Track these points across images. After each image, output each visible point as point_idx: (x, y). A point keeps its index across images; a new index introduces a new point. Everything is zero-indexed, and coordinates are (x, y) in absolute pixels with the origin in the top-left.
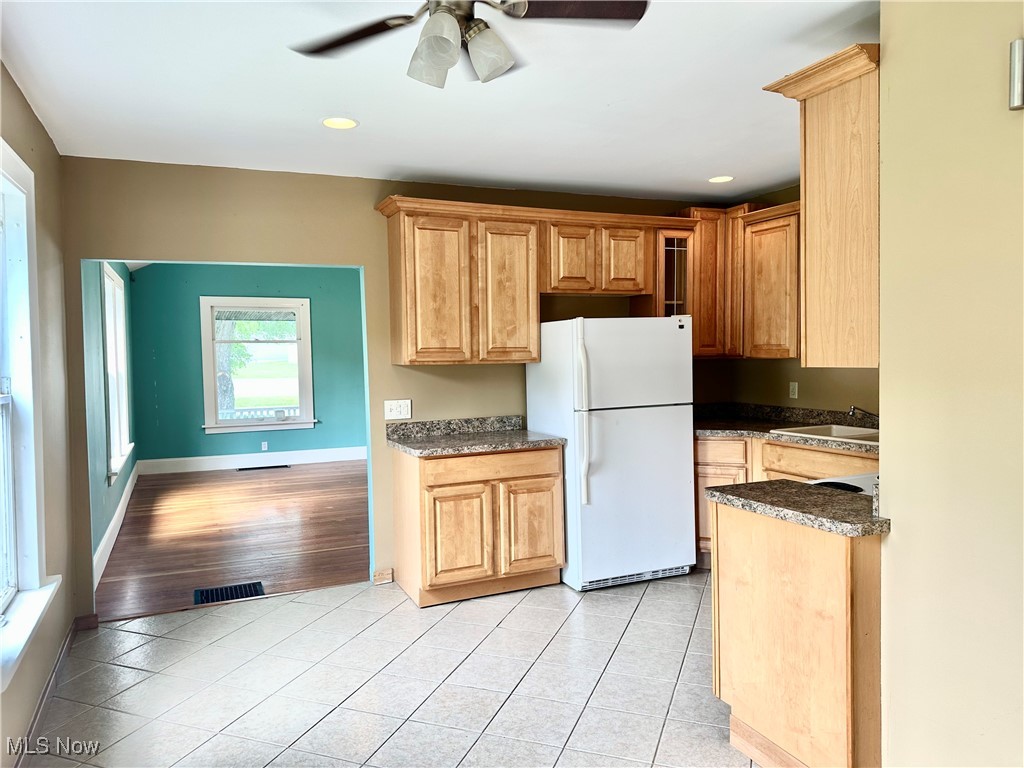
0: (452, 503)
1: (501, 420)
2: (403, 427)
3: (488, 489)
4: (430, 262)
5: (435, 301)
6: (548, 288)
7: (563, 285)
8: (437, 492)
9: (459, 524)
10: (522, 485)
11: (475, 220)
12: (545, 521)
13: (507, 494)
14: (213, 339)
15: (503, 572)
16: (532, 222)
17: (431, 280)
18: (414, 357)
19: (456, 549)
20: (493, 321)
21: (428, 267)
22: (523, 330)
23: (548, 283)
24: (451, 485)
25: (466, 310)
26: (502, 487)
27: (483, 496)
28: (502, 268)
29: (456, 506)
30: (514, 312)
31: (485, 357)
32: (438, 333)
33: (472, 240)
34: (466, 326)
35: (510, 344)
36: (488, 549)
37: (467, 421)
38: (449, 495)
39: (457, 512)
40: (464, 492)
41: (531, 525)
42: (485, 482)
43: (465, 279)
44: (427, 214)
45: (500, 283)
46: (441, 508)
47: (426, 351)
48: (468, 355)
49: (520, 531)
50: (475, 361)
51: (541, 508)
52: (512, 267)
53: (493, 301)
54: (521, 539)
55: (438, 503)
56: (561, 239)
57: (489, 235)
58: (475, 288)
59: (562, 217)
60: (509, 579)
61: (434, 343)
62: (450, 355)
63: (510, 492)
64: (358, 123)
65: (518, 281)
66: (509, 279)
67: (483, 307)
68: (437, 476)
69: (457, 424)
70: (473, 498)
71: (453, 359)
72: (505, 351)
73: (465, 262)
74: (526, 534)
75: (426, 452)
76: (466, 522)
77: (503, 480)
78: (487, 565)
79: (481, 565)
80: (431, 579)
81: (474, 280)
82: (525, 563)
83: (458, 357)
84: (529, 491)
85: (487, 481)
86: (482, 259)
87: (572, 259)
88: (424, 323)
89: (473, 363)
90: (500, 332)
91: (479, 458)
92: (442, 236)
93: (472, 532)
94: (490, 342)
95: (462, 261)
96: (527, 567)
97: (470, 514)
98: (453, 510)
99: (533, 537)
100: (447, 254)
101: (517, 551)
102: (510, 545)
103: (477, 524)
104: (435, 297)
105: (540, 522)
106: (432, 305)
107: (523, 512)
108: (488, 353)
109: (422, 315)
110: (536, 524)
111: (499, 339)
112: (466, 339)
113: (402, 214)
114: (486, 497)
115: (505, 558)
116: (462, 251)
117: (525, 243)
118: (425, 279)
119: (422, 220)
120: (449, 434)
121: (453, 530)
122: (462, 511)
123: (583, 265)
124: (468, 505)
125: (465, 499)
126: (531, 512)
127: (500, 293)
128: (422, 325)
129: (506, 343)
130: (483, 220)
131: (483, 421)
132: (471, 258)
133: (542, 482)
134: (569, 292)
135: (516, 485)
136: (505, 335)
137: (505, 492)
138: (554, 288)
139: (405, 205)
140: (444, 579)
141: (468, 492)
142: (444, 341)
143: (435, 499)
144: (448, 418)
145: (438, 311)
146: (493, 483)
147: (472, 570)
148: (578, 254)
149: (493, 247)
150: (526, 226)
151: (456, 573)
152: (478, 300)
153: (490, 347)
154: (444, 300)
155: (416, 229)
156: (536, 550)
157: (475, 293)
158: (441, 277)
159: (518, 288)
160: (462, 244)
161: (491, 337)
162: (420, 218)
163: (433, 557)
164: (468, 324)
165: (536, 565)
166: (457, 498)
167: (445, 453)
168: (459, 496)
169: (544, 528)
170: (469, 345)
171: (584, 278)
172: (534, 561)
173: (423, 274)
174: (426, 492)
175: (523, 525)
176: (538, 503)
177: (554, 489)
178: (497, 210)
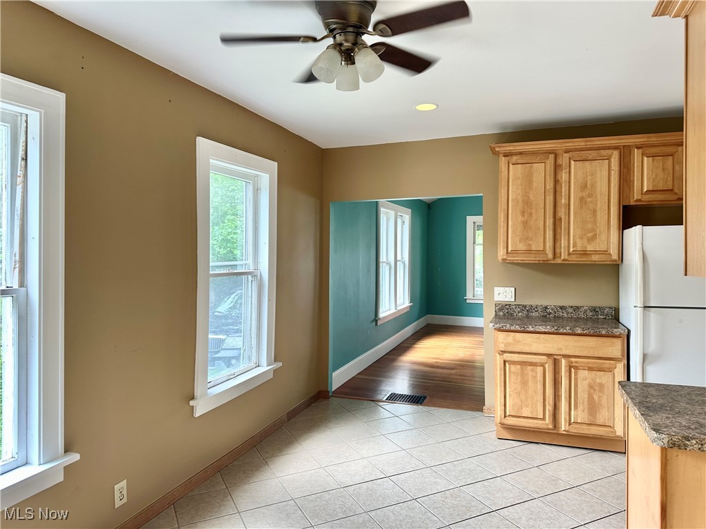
0: (519, 367)
1: (594, 310)
2: (508, 307)
3: (550, 361)
4: (520, 188)
5: (523, 216)
6: (632, 200)
7: (646, 198)
8: (507, 356)
9: (524, 383)
10: (583, 363)
11: (561, 152)
12: (605, 397)
13: (568, 368)
14: (474, 243)
15: (563, 429)
16: (616, 148)
17: (520, 201)
18: (505, 257)
19: (522, 401)
20: (574, 229)
21: (518, 192)
22: (604, 237)
23: (631, 197)
24: (519, 353)
25: (550, 222)
26: (563, 361)
27: (547, 366)
28: (584, 187)
29: (522, 369)
30: (595, 222)
31: (566, 258)
32: (525, 239)
33: (557, 167)
34: (549, 234)
35: (590, 248)
36: (549, 408)
37: (562, 308)
38: (516, 360)
39: (522, 373)
40: (529, 360)
41: (590, 397)
42: (549, 355)
43: (550, 198)
44: (521, 153)
45: (582, 200)
46: (510, 368)
47: (515, 252)
48: (550, 256)
49: (580, 400)
50: (559, 261)
51: (601, 386)
52: (593, 185)
53: (575, 213)
54: (580, 407)
55: (507, 365)
56: (645, 159)
57: (573, 162)
58: (558, 204)
59: (646, 140)
60: (569, 436)
61: (521, 247)
62: (533, 255)
63: (570, 367)
64: (438, 106)
65: (599, 196)
66: (590, 196)
67: (565, 218)
68: (507, 344)
69: (552, 309)
70: (537, 366)
71: (537, 259)
72: (585, 253)
73: (550, 185)
74: (586, 403)
75: (498, 326)
76: (530, 384)
77: (565, 356)
78: (548, 420)
79: (544, 419)
80: (501, 419)
81: (558, 198)
82: (585, 427)
83: (541, 258)
84: (590, 369)
85: (551, 355)
86: (565, 181)
87: (657, 175)
88: (514, 232)
89: (556, 262)
90: (581, 238)
91: (543, 336)
92: (531, 167)
93: (535, 392)
94: (571, 246)
95: (548, 184)
96: (586, 430)
97: (535, 377)
98: (519, 371)
99: (593, 408)
100: (534, 180)
101: (576, 416)
102: (570, 409)
103: (540, 387)
104: (523, 213)
105: (600, 397)
106: (520, 218)
107: (583, 386)
108: (569, 254)
109: (512, 226)
110: (596, 397)
111: (579, 244)
112: (549, 244)
113: (501, 155)
114: (549, 367)
115: (565, 419)
116: (548, 177)
117: (607, 166)
118: (516, 200)
119: (514, 159)
120: (545, 316)
121: (519, 387)
122: (527, 374)
123: (670, 178)
124: (532, 370)
125: (530, 365)
126: (591, 387)
127: (582, 207)
128: (512, 234)
129: (586, 247)
130: (567, 152)
131: (577, 308)
132: (556, 182)
133: (605, 364)
134: (655, 203)
135: (576, 362)
136: (585, 240)
137: (566, 366)
138: (637, 201)
139: (502, 149)
140: (511, 421)
141: (533, 361)
142: (530, 245)
143: (505, 362)
144: (545, 303)
145: (525, 223)
146: (556, 357)
147: (536, 421)
148: (664, 169)
149: (576, 172)
150: (608, 152)
151: (522, 420)
152: (562, 213)
153: (571, 250)
154: (531, 214)
155: (511, 165)
156: (595, 419)
157: (558, 209)
158: (529, 197)
159: (599, 202)
160: (548, 172)
161: (573, 242)
162: (514, 156)
163: (503, 403)
164: (551, 232)
165: (594, 431)
166: (523, 364)
167: (513, 328)
168: (525, 362)
169: (604, 402)
170: (552, 248)
171: (672, 190)
172: (592, 427)
173: (514, 196)
174: (498, 355)
175: (583, 395)
176: (598, 381)
177: (616, 371)
178: (579, 143)
